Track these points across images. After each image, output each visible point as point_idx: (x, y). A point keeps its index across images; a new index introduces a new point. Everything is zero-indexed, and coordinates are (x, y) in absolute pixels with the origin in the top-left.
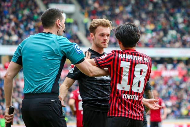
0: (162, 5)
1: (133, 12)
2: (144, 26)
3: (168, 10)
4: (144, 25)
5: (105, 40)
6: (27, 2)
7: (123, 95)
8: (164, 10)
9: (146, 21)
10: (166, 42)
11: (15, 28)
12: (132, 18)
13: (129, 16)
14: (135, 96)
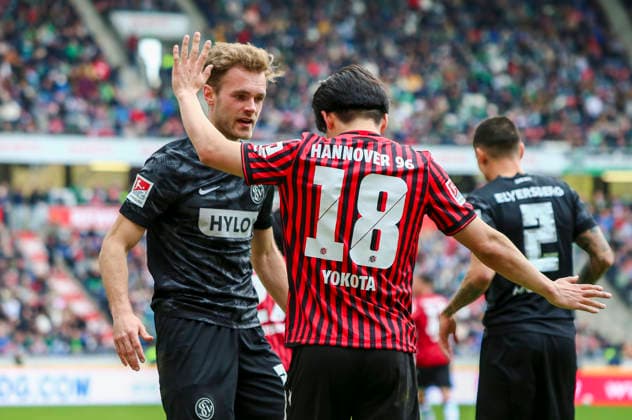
0: (444, 20)
1: (358, 40)
2: (393, 81)
3: (462, 34)
4: (391, 77)
5: (249, 113)
6: (49, 7)
7: (326, 274)
8: (450, 33)
9: (398, 68)
10: (456, 128)
11: (12, 82)
12: (356, 58)
13: (348, 51)
14: (364, 278)
